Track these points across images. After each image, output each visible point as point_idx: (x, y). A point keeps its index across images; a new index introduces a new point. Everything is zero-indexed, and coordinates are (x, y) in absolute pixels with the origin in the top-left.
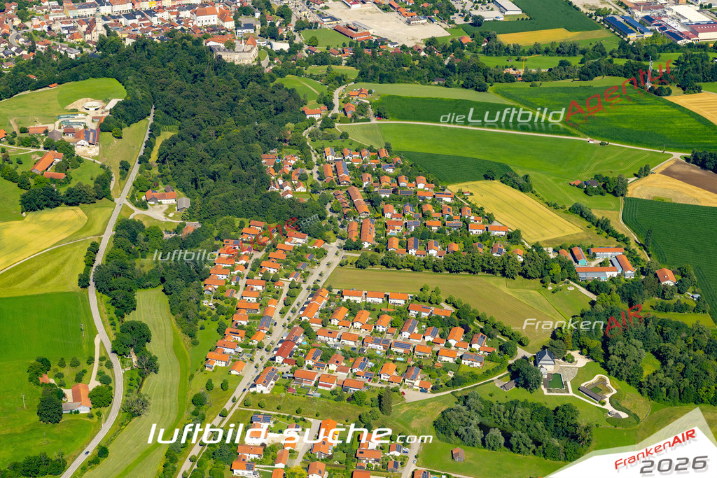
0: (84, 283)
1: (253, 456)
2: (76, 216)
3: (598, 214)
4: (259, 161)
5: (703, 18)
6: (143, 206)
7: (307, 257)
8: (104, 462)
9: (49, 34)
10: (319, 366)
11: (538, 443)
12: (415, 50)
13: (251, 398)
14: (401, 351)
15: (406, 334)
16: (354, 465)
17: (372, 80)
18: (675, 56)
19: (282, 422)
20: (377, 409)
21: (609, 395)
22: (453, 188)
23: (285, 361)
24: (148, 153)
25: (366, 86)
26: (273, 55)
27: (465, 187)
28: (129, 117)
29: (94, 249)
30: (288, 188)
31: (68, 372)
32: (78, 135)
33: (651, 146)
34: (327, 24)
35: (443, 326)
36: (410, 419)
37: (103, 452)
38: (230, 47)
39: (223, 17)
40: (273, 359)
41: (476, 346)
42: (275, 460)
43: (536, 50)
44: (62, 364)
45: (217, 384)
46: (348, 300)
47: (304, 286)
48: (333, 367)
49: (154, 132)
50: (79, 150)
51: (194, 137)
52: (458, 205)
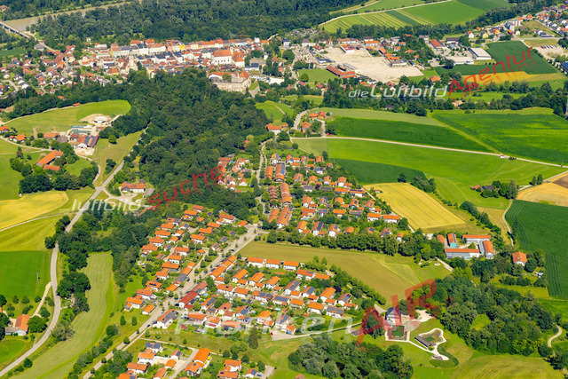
0: (50, 245)
1: (138, 372)
2: (60, 198)
3: (480, 210)
4: (216, 162)
6: (118, 194)
7: (229, 233)
8: (27, 371)
9: (93, 69)
10: (211, 311)
12: (387, 86)
13: (152, 331)
14: (280, 303)
15: (288, 292)
17: (333, 105)
19: (170, 349)
20: (247, 344)
21: (438, 344)
22: (367, 187)
23: (186, 306)
24: (134, 156)
25: (325, 110)
26: (263, 86)
27: (376, 186)
28: (126, 128)
29: (66, 222)
30: (233, 183)
32: (80, 140)
33: (552, 161)
34: (322, 65)
35: (320, 286)
36: (272, 353)
37: (28, 363)
38: (228, 79)
39: (235, 58)
40: (177, 305)
41: (342, 303)
42: (154, 375)
44: (16, 301)
45: (129, 321)
46: (251, 265)
47: (220, 254)
48: (222, 312)
49: (145, 140)
50: (78, 151)
51: (173, 144)
52: (366, 199)
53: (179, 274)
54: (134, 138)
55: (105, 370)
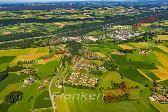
0: (61, 60)
1: (72, 75)
2: (61, 55)
3: (108, 55)
4: (78, 50)
5: (123, 38)
6: (67, 54)
7: (80, 58)
9: (63, 40)
10: (79, 67)
11: (98, 74)
12: (95, 41)
13: (73, 70)
15: (88, 65)
16: (81, 76)
17: (90, 43)
18: (119, 42)
19: (75, 72)
20: (84, 71)
21: (105, 70)
22: (95, 53)
26: (82, 42)
27: (96, 53)
29: (62, 58)
30: (80, 53)
32: (62, 48)
33: (114, 49)
34: (87, 39)
35: (91, 64)
36: (87, 72)
37: (60, 74)
38: (78, 41)
39: (78, 38)
40: (76, 67)
41: (94, 66)
42: (74, 75)
43: (106, 41)
44: (57, 67)
45: (70, 69)
46: (83, 62)
47: (80, 61)
48: (81, 68)
49: (69, 48)
52: (95, 54)
53: (75, 63)
54: (68, 48)
55: (68, 75)
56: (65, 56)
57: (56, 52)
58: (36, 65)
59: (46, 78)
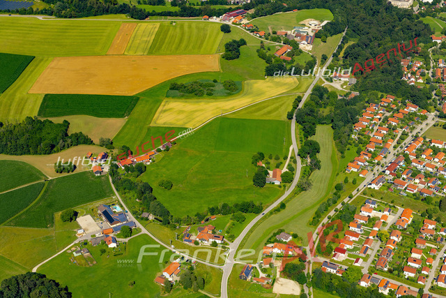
0: (290, 117)
1: (362, 221)
2: (293, 81)
4: (399, 62)
6: (331, 80)
7: (415, 118)
8: (282, 211)
10: (409, 179)
13: (367, 191)
16: (418, 235)
19: (382, 206)
20: (438, 208)
23: (391, 173)
24: (339, 52)
28: (332, 31)
29: (299, 100)
30: (413, 79)
31: (273, 162)
32: (302, 38)
37: (283, 206)
40: (384, 172)
42: (374, 225)
44: (271, 158)
45: (350, 180)
46: (434, 146)
47: (410, 134)
48: (417, 181)
49: (345, 40)
50: (301, 46)
51: (366, 46)
53: (382, 148)
54: (337, 38)
55: (337, 217)
56: (319, 92)
57: (263, 57)
58: (145, 131)
59: (200, 217)
